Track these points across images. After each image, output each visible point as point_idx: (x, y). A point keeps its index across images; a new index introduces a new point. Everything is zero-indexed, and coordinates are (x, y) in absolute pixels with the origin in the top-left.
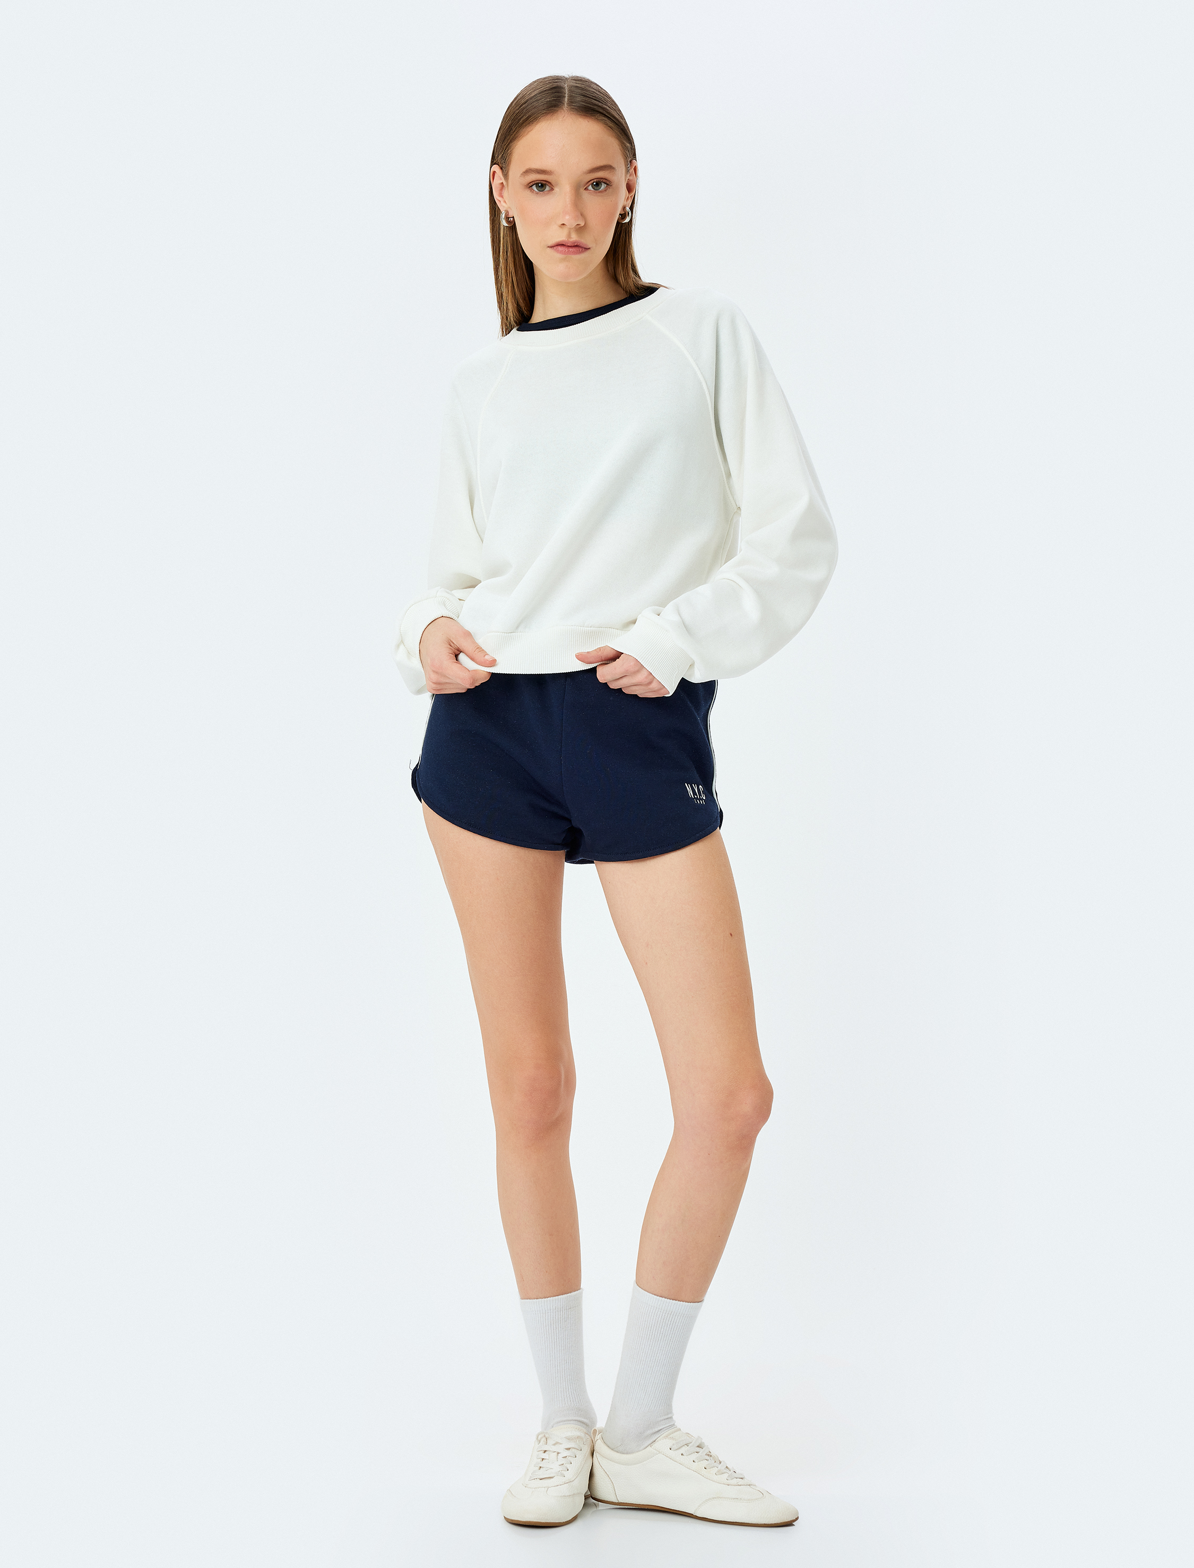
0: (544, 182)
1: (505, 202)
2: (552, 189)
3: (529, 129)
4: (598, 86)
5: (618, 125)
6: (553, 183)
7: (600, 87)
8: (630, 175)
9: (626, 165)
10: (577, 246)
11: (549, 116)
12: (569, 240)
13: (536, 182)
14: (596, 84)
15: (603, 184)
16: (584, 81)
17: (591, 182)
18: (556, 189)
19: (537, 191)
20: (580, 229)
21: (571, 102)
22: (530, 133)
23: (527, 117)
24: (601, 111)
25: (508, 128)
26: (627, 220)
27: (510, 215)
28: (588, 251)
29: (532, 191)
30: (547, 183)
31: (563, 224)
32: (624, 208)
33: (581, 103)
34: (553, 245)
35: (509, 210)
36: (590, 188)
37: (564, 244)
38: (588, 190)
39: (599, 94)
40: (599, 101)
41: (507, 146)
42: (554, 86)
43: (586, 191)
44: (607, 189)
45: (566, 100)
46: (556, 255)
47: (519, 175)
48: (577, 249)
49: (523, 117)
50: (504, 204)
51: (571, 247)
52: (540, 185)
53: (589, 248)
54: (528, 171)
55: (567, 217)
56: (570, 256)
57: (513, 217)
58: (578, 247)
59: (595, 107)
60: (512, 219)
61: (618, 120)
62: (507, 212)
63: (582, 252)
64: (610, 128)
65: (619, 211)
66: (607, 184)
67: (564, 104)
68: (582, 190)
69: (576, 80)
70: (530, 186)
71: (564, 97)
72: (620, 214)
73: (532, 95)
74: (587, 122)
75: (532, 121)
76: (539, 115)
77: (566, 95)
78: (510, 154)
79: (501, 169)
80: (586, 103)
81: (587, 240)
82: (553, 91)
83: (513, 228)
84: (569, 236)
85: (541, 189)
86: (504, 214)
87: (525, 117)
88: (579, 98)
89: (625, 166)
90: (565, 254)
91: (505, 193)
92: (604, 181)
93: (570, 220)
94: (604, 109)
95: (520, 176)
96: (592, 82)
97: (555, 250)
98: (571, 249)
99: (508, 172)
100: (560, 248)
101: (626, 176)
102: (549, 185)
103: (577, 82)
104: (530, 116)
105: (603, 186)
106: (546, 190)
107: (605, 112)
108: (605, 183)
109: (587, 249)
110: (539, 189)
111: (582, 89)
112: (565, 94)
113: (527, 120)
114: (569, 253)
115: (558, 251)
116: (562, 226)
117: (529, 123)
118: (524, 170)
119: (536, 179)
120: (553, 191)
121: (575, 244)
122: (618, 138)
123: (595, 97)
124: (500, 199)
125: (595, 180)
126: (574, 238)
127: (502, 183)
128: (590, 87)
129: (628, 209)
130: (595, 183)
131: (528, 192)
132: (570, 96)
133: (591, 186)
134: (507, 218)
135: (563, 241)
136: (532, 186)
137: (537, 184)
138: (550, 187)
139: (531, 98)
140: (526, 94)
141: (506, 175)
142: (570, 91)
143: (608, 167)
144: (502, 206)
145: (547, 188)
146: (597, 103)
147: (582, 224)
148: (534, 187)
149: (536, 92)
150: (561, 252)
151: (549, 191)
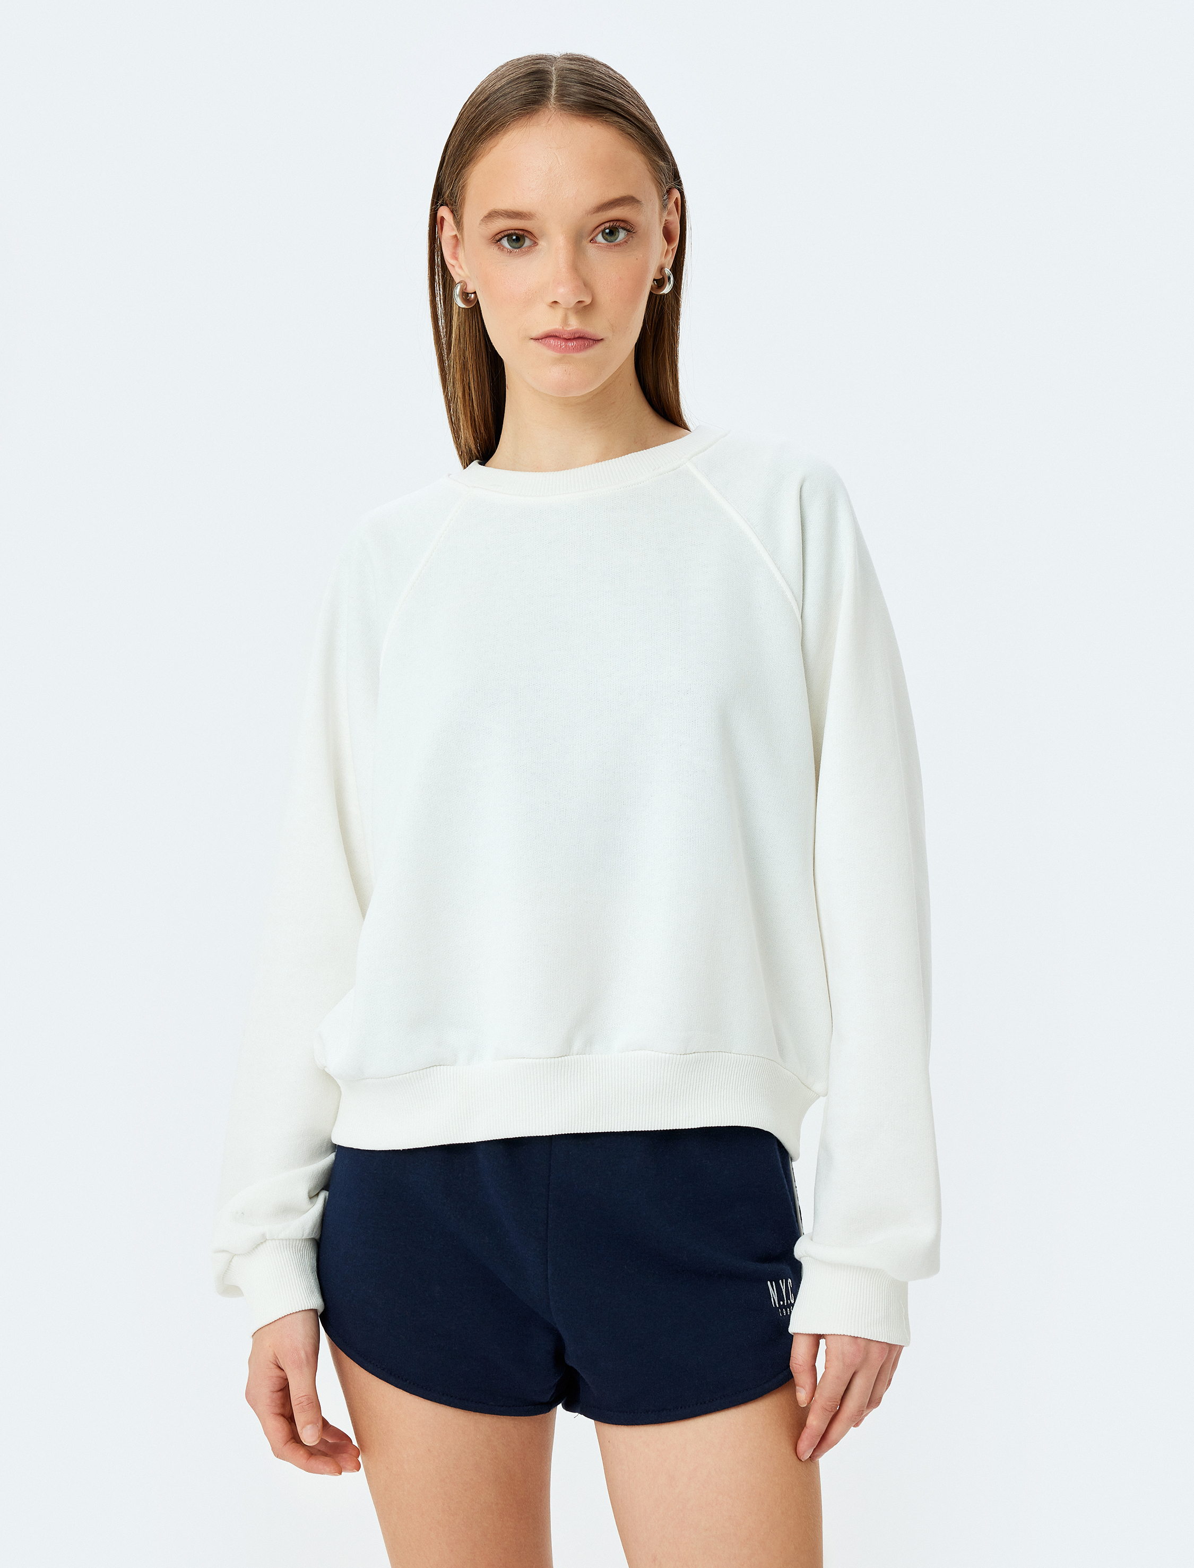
0: (520, 232)
1: (461, 267)
2: (535, 244)
3: (491, 143)
4: (608, 67)
5: (643, 131)
6: (535, 231)
7: (612, 70)
8: (669, 214)
9: (661, 197)
10: (579, 338)
11: (523, 121)
12: (565, 328)
13: (506, 233)
14: (605, 65)
15: (621, 230)
16: (585, 60)
17: (602, 227)
18: (542, 243)
19: (509, 247)
20: (584, 309)
21: (561, 96)
22: (494, 150)
23: (488, 124)
24: (613, 107)
25: (459, 145)
26: (667, 290)
27: (470, 289)
28: (600, 344)
29: (502, 248)
30: (526, 234)
31: (555, 302)
32: (661, 269)
33: (578, 96)
34: (537, 337)
35: (467, 281)
36: (600, 238)
37: (557, 334)
38: (596, 242)
39: (608, 79)
40: (610, 93)
41: (458, 174)
42: (531, 70)
43: (594, 245)
44: (628, 240)
45: (553, 91)
46: (545, 352)
47: (479, 221)
48: (580, 342)
49: (480, 124)
50: (460, 271)
51: (569, 339)
52: (514, 237)
53: (602, 339)
54: (492, 215)
55: (562, 290)
56: (568, 355)
57: (475, 293)
58: (584, 340)
59: (603, 102)
60: (473, 295)
61: (642, 123)
62: (465, 284)
63: (589, 346)
64: (630, 137)
65: (652, 274)
66: (628, 231)
67: (549, 99)
68: (585, 242)
69: (571, 60)
70: (496, 239)
71: (550, 87)
72: (654, 280)
73: (496, 88)
74: (589, 127)
75: (496, 129)
76: (507, 119)
77: (554, 84)
78: (463, 187)
79: (452, 212)
80: (587, 95)
81: (596, 327)
82: (531, 78)
83: (474, 311)
84: (565, 321)
85: (517, 245)
86: (459, 287)
87: (484, 125)
88: (576, 88)
89: (659, 198)
90: (560, 352)
91: (461, 255)
92: (622, 225)
93: (566, 293)
94: (617, 104)
95: (480, 224)
96: (598, 62)
97: (545, 345)
98: (570, 344)
99: (461, 217)
100: (552, 341)
101: (661, 216)
102: (530, 237)
103: (572, 62)
104: (492, 122)
105: (622, 235)
106: (525, 245)
107: (619, 110)
108: (624, 229)
109: (598, 341)
110: (514, 244)
111: (581, 73)
112: (551, 82)
113: (487, 129)
114: (567, 350)
115: (549, 346)
116: (553, 305)
117: (491, 134)
118: (485, 213)
119: (509, 228)
120: (537, 247)
121: (577, 336)
122: (644, 152)
123: (603, 85)
124: (453, 262)
125: (607, 225)
126: (574, 324)
127: (456, 235)
128: (595, 70)
129: (667, 271)
130: (607, 231)
131: (494, 250)
132: (561, 86)
133: (600, 236)
134: (465, 295)
135: (556, 330)
136: (501, 239)
137: (509, 236)
138: (531, 239)
139: (495, 92)
140: (487, 86)
141: (458, 223)
142: (562, 77)
143: (628, 200)
144: (457, 273)
145: (527, 242)
146: (605, 94)
147: (588, 301)
148: (505, 242)
149: (503, 82)
150: (554, 348)
151: (530, 247)
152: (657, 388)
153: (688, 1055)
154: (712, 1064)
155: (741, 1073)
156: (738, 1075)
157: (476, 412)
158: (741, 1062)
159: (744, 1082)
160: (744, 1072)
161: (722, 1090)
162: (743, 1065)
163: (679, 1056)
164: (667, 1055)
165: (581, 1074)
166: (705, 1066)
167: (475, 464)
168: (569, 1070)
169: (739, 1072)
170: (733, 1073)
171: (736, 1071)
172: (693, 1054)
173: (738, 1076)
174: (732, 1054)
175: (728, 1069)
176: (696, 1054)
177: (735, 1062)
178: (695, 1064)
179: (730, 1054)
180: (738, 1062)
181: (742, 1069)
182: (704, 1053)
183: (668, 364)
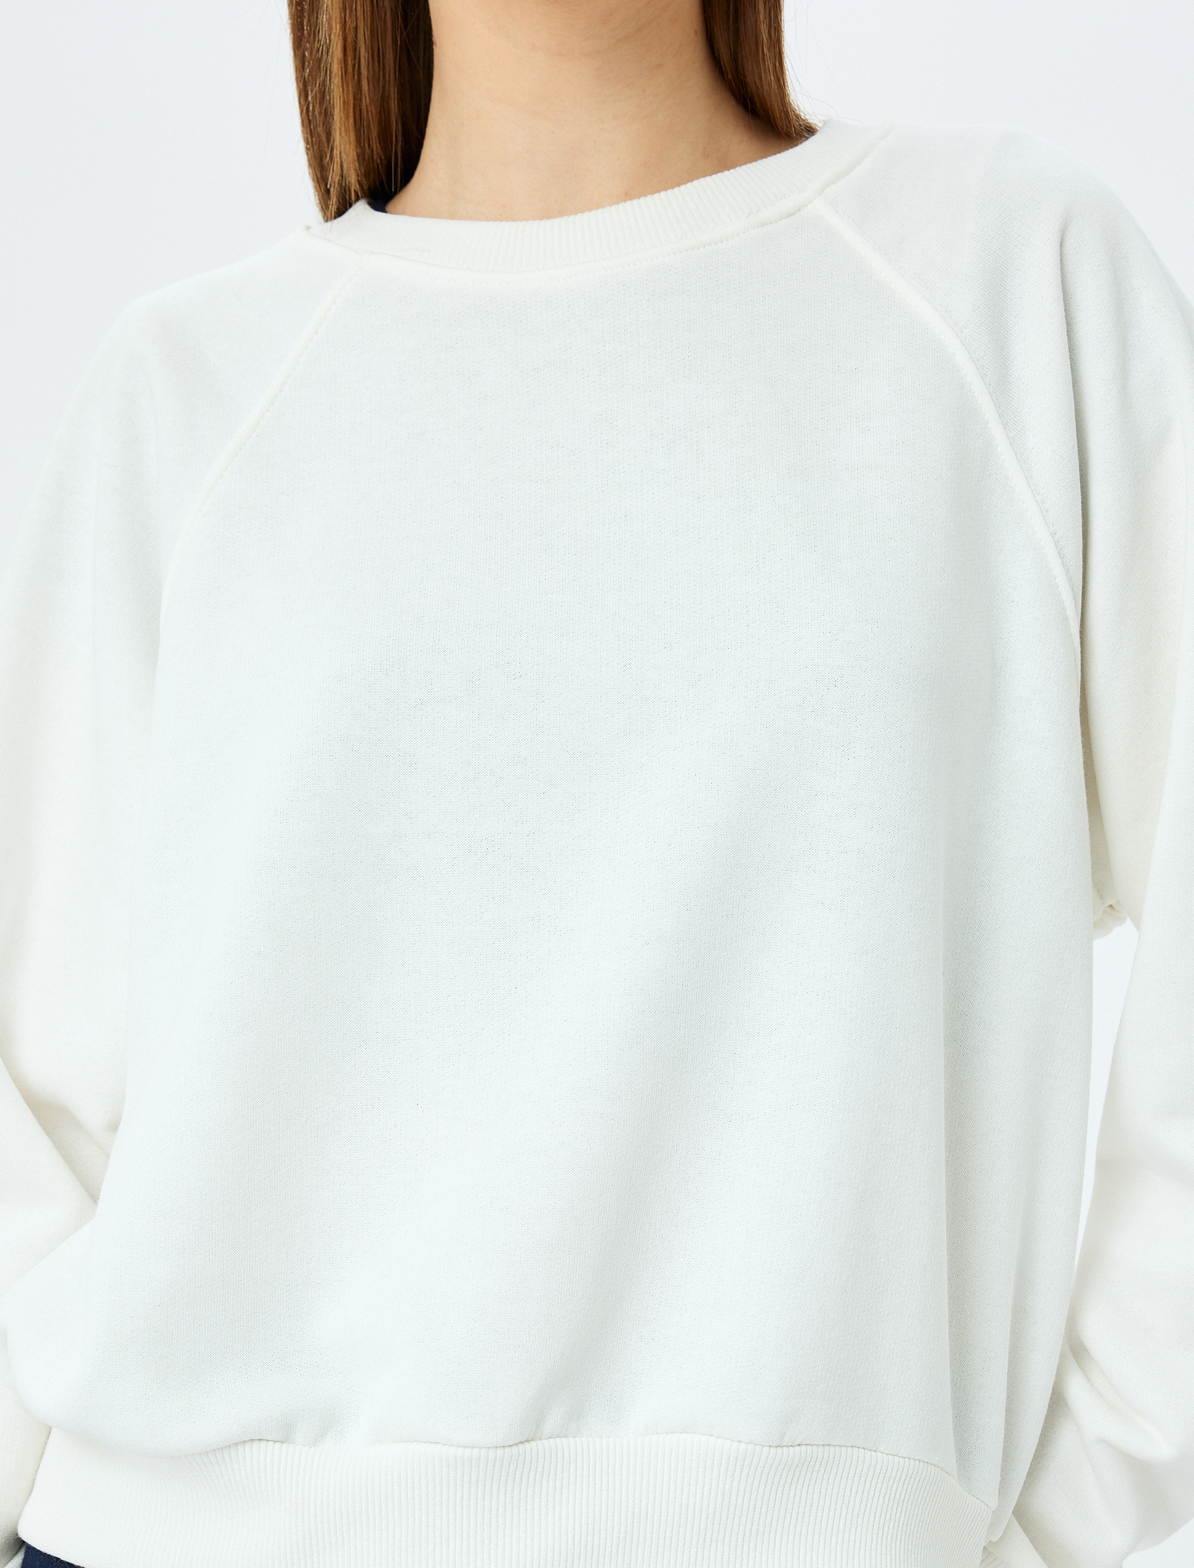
152: (735, 60)
153: (785, 1449)
154: (834, 1471)
155: (892, 1496)
156: (887, 1498)
157: (366, 100)
158: (894, 1472)
159: (898, 1515)
160: (898, 1493)
161: (854, 1529)
162: (898, 1479)
163: (766, 1449)
164: (742, 1446)
165: (555, 1480)
166: (821, 1474)
167: (361, 209)
168: (532, 1473)
169: (889, 1492)
170: (877, 1494)
171: (883, 1491)
172: (797, 1449)
173: (886, 1501)
174: (879, 1454)
175: (868, 1485)
176: (803, 1448)
177: (883, 1471)
178: (799, 1469)
179: (873, 1453)
180: (889, 1471)
181: (895, 1485)
182: (821, 1448)
183: (762, 10)
